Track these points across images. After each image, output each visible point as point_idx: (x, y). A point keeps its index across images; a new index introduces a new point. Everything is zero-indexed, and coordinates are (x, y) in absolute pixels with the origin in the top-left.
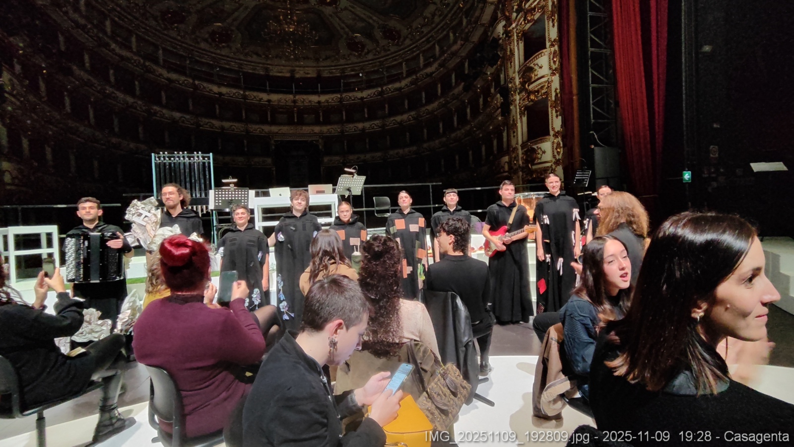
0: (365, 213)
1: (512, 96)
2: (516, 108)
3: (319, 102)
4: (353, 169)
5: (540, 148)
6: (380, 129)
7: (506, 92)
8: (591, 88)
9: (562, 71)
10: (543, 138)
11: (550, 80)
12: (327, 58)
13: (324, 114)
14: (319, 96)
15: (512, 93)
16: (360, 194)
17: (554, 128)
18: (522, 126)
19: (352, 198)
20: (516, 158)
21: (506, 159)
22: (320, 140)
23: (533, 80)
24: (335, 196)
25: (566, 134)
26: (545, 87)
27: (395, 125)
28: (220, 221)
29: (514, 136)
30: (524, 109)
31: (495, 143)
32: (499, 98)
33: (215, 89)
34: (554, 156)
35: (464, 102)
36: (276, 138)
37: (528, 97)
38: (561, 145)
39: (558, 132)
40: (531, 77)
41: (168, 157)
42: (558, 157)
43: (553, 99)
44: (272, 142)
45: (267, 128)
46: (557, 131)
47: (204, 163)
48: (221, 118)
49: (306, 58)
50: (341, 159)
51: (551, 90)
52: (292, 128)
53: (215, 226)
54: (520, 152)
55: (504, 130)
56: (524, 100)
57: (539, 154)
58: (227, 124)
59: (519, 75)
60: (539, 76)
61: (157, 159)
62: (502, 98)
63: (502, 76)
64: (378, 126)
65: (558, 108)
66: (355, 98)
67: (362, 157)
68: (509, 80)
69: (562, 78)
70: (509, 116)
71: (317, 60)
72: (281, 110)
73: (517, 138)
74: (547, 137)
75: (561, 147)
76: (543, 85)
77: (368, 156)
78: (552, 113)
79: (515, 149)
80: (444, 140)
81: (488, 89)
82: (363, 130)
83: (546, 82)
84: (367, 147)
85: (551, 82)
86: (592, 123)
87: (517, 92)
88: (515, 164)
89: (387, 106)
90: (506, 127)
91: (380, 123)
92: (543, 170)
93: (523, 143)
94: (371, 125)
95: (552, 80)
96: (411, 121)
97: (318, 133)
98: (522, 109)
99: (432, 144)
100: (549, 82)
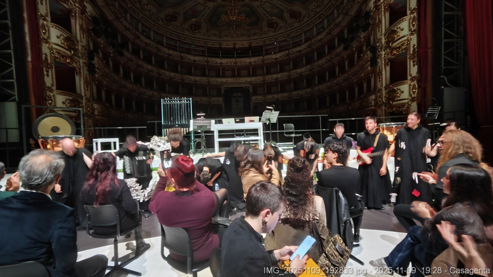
0: (278, 133)
1: (379, 52)
2: (382, 60)
3: (250, 63)
4: (272, 107)
5: (399, 89)
6: (287, 78)
7: (374, 50)
8: (443, 43)
9: (420, 32)
10: (401, 82)
11: (409, 39)
12: (255, 34)
13: (253, 71)
14: (250, 58)
15: (379, 50)
16: (275, 122)
17: (411, 74)
18: (386, 73)
19: (271, 125)
20: (381, 97)
21: (373, 97)
22: (250, 87)
23: (396, 40)
24: (261, 123)
25: (421, 79)
26: (405, 44)
27: (296, 75)
28: (196, 137)
29: (380, 81)
30: (388, 61)
31: (365, 85)
32: (369, 54)
33: (192, 58)
34: (410, 95)
35: (343, 58)
36: (225, 86)
37: (391, 52)
38: (417, 87)
39: (414, 77)
40: (395, 38)
41: (169, 101)
42: (413, 96)
43: (411, 52)
44: (223, 88)
45: (220, 80)
46: (413, 76)
47: (187, 104)
48: (195, 75)
49: (243, 35)
50: (263, 98)
51: (410, 46)
52: (234, 79)
53: (193, 140)
54: (384, 92)
55: (372, 76)
56: (388, 54)
57: (398, 93)
58: (198, 79)
59: (385, 37)
60: (401, 36)
61: (164, 102)
62: (371, 54)
63: (372, 38)
64: (286, 76)
65: (415, 59)
66: (272, 59)
67: (276, 96)
68: (377, 41)
69: (419, 36)
70: (376, 66)
71: (249, 36)
72: (227, 68)
73: (382, 82)
74: (405, 81)
75: (416, 88)
76: (403, 42)
77: (280, 95)
78: (410, 63)
79: (380, 90)
80: (329, 84)
81: (361, 47)
82: (277, 79)
83: (406, 41)
84: (279, 89)
85: (410, 40)
86: (443, 69)
87: (383, 49)
88: (380, 101)
89: (291, 63)
90: (373, 75)
91: (287, 74)
92: (401, 105)
93: (386, 86)
94: (281, 76)
95: (411, 39)
96: (308, 72)
97: (249, 81)
98: (387, 61)
99: (321, 87)
100: (408, 40)
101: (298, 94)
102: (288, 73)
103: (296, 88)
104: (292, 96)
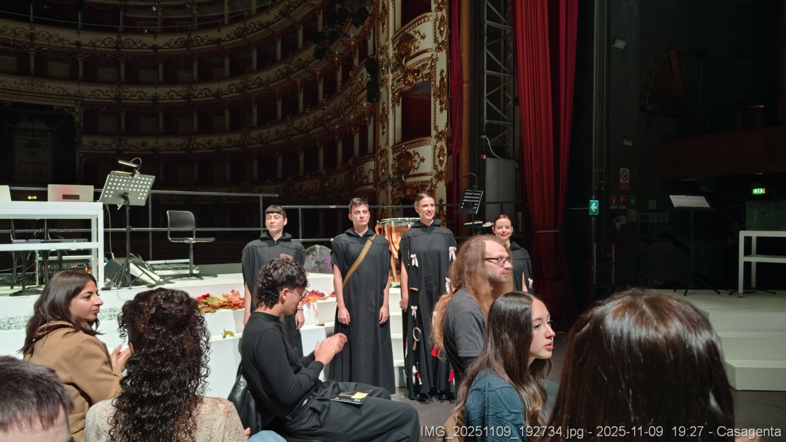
0: (150, 235)
1: (383, 74)
2: (388, 92)
3: (78, 44)
4: (135, 162)
5: (417, 153)
6: (183, 101)
7: (374, 67)
8: (485, 76)
9: (451, 46)
10: (421, 139)
11: (434, 57)
14: (79, 33)
15: (383, 68)
16: (143, 204)
17: (437, 126)
18: (394, 119)
19: (130, 211)
20: (385, 165)
21: (371, 165)
22: (77, 109)
23: (412, 54)
24: (99, 205)
25: (452, 138)
26: (428, 67)
27: (207, 96)
29: (383, 133)
30: (399, 95)
31: (357, 139)
32: (365, 75)
34: (435, 167)
35: (314, 74)
37: (405, 77)
38: (446, 152)
39: (442, 133)
40: (410, 50)
42: (440, 169)
43: (438, 84)
46: (440, 131)
50: (114, 143)
51: (435, 72)
52: (24, 82)
54: (391, 156)
55: (370, 121)
56: (399, 81)
57: (415, 161)
59: (393, 45)
60: (421, 49)
62: (369, 75)
63: (370, 42)
64: (180, 95)
65: (443, 98)
66: (143, 45)
67: (151, 142)
68: (379, 49)
69: (450, 56)
70: (377, 102)
73: (388, 135)
74: (427, 138)
75: (445, 155)
76: (425, 63)
77: (162, 142)
78: (435, 105)
79: (384, 153)
80: (282, 128)
81: (350, 59)
82: (155, 99)
83: (429, 60)
84: (161, 127)
85: (435, 59)
86: (485, 124)
87: (390, 69)
88: (383, 174)
89: (195, 65)
90: (372, 119)
91: (184, 91)
92: (419, 185)
93: (395, 144)
94: (168, 93)
95: (437, 58)
96: (234, 93)
97: (73, 94)
98: (396, 94)
99: (265, 132)
100: (433, 61)
101: (209, 143)
102: (185, 89)
103: (206, 128)
104: (195, 146)
